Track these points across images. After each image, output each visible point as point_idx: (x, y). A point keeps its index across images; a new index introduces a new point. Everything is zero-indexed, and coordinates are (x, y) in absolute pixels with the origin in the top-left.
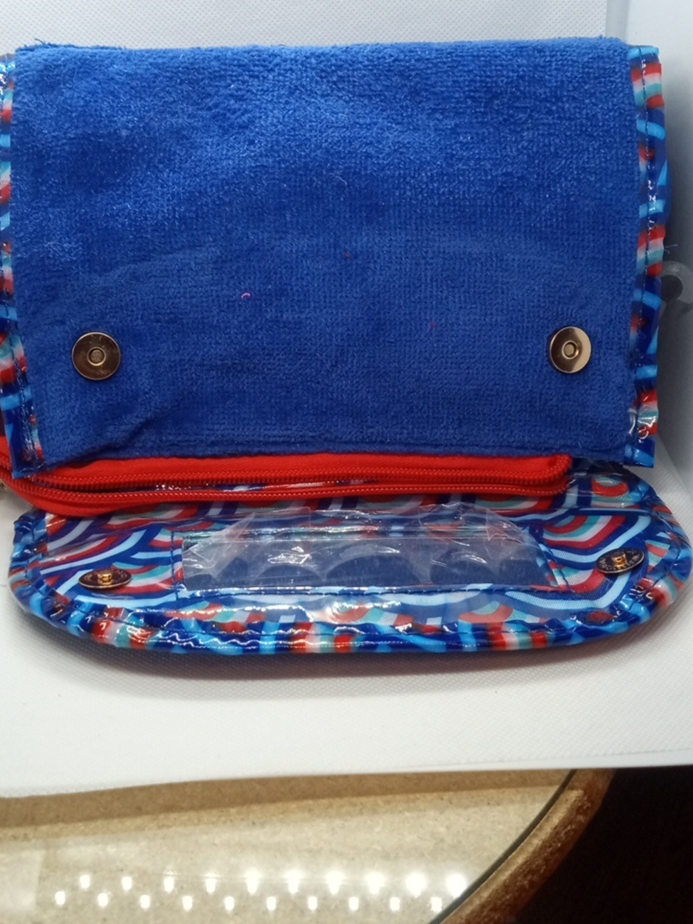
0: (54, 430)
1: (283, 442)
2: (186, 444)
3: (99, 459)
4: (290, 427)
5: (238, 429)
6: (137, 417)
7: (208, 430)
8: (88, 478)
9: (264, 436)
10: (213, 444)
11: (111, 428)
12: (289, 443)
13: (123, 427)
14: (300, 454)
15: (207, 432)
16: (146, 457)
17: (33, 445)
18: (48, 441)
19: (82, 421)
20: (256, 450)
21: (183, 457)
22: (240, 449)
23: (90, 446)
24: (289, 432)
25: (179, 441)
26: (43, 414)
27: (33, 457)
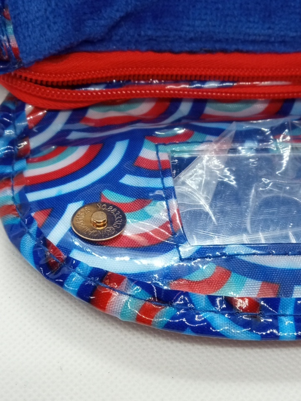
0: (30, 25)
1: (262, 42)
2: (164, 39)
3: (76, 52)
4: (272, 26)
5: (219, 26)
6: (118, 11)
7: (189, 25)
8: (66, 74)
9: (245, 34)
10: (191, 40)
11: (90, 23)
12: (267, 42)
13: (103, 22)
14: (277, 53)
15: (188, 28)
16: (123, 51)
17: (9, 42)
18: (25, 38)
19: (60, 15)
20: (234, 47)
21: (160, 51)
22: (218, 46)
23: (68, 43)
24: (270, 31)
25: (157, 37)
26: (17, 8)
27: (10, 56)
